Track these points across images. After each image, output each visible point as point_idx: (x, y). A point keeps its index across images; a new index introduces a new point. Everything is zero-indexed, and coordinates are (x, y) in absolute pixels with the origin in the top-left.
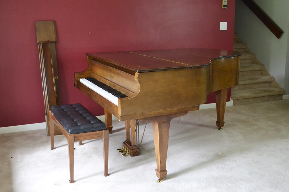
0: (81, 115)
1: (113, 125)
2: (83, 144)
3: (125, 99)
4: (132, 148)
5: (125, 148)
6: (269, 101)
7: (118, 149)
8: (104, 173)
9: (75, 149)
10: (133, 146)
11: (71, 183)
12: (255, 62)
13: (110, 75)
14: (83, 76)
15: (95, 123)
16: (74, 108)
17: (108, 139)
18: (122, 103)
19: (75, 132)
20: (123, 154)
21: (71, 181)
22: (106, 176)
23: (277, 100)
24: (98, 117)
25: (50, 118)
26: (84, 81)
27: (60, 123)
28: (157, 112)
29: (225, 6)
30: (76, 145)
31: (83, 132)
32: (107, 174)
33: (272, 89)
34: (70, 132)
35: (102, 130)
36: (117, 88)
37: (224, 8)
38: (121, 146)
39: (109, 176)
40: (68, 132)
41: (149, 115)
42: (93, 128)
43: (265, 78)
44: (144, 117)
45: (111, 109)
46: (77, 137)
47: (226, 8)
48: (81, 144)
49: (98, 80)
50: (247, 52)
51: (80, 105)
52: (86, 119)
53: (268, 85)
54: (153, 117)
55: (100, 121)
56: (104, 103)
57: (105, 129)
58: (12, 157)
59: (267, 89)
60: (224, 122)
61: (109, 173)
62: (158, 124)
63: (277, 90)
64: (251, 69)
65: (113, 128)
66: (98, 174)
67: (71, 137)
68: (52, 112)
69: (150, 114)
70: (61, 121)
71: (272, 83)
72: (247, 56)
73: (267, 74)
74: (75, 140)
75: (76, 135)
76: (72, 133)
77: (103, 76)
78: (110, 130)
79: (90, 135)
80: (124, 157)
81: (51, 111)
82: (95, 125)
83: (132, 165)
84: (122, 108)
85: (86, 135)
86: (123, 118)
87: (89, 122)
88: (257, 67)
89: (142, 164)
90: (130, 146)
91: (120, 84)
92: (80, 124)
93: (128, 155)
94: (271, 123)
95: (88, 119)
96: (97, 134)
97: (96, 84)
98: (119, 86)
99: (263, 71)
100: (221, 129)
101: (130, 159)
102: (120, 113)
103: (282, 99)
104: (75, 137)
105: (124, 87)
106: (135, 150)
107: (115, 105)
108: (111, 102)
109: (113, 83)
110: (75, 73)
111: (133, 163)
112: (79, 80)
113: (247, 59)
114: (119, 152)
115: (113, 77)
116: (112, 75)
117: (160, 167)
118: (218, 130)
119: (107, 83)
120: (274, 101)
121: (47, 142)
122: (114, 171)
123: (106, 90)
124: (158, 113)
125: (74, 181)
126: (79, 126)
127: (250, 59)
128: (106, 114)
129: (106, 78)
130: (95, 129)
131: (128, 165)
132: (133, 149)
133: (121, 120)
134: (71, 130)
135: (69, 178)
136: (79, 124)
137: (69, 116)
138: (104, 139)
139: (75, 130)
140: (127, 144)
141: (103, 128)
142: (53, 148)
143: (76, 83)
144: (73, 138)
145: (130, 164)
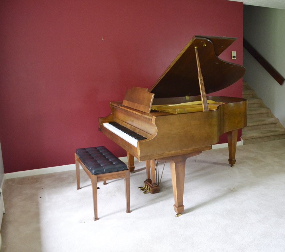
0: (104, 157)
1: (135, 165)
2: (107, 184)
3: (144, 141)
5: (146, 186)
6: (274, 140)
7: (139, 187)
8: (126, 210)
9: (98, 188)
10: (154, 184)
12: (262, 106)
13: (131, 120)
14: (106, 121)
15: (117, 164)
16: (98, 151)
17: (129, 178)
18: (141, 145)
19: (97, 173)
20: (144, 192)
21: (95, 219)
22: (128, 213)
23: (282, 139)
24: (119, 158)
25: (76, 160)
26: (108, 126)
27: (84, 164)
28: (173, 152)
29: (234, 57)
30: (100, 184)
31: (106, 172)
32: (129, 211)
33: (277, 129)
34: (93, 172)
35: (124, 170)
36: (137, 132)
37: (233, 59)
38: (142, 185)
39: (131, 212)
40: (92, 172)
41: (166, 155)
42: (115, 168)
43: (271, 120)
44: (162, 157)
45: (131, 151)
46: (100, 177)
47: (235, 59)
48: (105, 183)
49: (120, 124)
50: (254, 97)
51: (104, 148)
52: (109, 160)
53: (273, 126)
54: (170, 157)
55: (121, 162)
56: (125, 146)
57: (127, 169)
58: (40, 197)
59: (273, 129)
60: (236, 160)
61: (131, 210)
62: (174, 164)
63: (281, 130)
64: (258, 112)
65: (135, 168)
66: (120, 211)
67: (95, 177)
68: (77, 155)
69: (167, 154)
70: (85, 162)
71: (277, 125)
72: (255, 101)
73: (273, 116)
74: (99, 180)
75: (99, 175)
76: (95, 173)
77: (124, 121)
78: (132, 170)
79: (112, 175)
80: (145, 194)
81: (76, 153)
82: (117, 166)
83: (152, 202)
84: (140, 150)
86: (142, 159)
87: (111, 163)
88: (263, 110)
89: (162, 200)
90: (151, 184)
91: (140, 127)
92: (104, 165)
93: (149, 193)
94: (276, 159)
95: (110, 160)
96: (118, 174)
97: (118, 128)
98: (139, 129)
99: (269, 114)
100: (233, 166)
101: (150, 196)
102: (139, 154)
104: (98, 178)
105: (143, 130)
106: (156, 187)
107: (134, 147)
108: (131, 144)
109: (134, 126)
110: (99, 119)
111: (153, 200)
112: (103, 124)
113: (254, 104)
114: (141, 190)
115: (133, 121)
116: (133, 119)
117: (177, 203)
118: (230, 167)
119: (128, 127)
120: (278, 140)
121: (73, 182)
122: (136, 208)
123: (127, 133)
125: (98, 218)
126: (102, 167)
127: (258, 103)
128: (128, 155)
129: (127, 122)
130: (117, 169)
131: (148, 202)
132: (153, 187)
133: (140, 161)
134: (95, 171)
135: (93, 216)
136: (102, 165)
137: (93, 158)
138: (125, 179)
139: (98, 171)
140: (148, 183)
141: (124, 168)
142: (79, 188)
143: (100, 128)
144: (97, 178)
145: (151, 201)
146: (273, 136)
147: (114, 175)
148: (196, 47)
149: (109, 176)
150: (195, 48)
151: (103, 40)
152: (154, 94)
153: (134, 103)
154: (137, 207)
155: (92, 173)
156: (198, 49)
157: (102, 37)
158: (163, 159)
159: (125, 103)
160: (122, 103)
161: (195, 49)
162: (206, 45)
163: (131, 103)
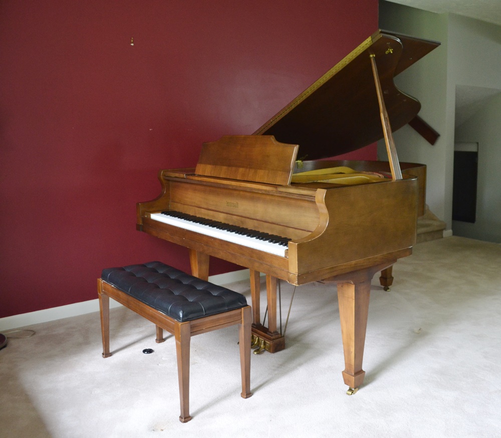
0: (179, 282)
2: (164, 340)
4: (272, 336)
6: (426, 240)
8: (241, 392)
9: (151, 351)
10: (274, 333)
11: (185, 422)
16: (154, 271)
18: (299, 249)
19: (190, 316)
21: (185, 418)
22: (247, 398)
28: (353, 262)
31: (207, 315)
32: (247, 393)
34: (181, 316)
35: (240, 308)
39: (253, 396)
40: (178, 317)
41: (342, 269)
44: (335, 274)
45: (261, 264)
46: (196, 326)
48: (161, 340)
51: (162, 264)
52: (196, 288)
54: (348, 273)
55: (228, 291)
57: (246, 304)
60: (393, 278)
62: (353, 287)
66: (228, 396)
67: (184, 327)
68: (108, 283)
69: (344, 267)
74: (194, 331)
75: (193, 323)
76: (186, 318)
79: (218, 320)
82: (227, 300)
84: (299, 259)
85: (212, 320)
86: (301, 278)
89: (300, 365)
90: (266, 333)
91: (258, 216)
96: (230, 317)
100: (388, 289)
102: (294, 269)
103: (442, 237)
104: (192, 327)
105: (270, 221)
106: (277, 340)
109: (237, 216)
110: (137, 204)
111: (281, 365)
115: (236, 206)
116: (234, 201)
118: (383, 291)
124: (355, 264)
125: (189, 417)
126: (194, 303)
130: (228, 307)
131: (275, 370)
132: (274, 339)
134: (184, 313)
136: (191, 300)
138: (242, 326)
139: (190, 313)
140: (259, 331)
141: (242, 303)
142: (107, 354)
143: (141, 223)
144: (189, 328)
145: (278, 367)
146: (424, 233)
147: (222, 319)
148: (372, 54)
149: (213, 321)
150: (371, 56)
151: (132, 44)
152: (298, 146)
153: (234, 168)
154: (259, 384)
155: (180, 318)
156: (375, 58)
157: (131, 39)
158: (336, 277)
159: (204, 169)
160: (194, 171)
161: (370, 59)
162: (392, 51)
163: (225, 168)
